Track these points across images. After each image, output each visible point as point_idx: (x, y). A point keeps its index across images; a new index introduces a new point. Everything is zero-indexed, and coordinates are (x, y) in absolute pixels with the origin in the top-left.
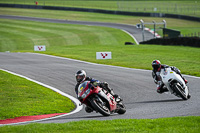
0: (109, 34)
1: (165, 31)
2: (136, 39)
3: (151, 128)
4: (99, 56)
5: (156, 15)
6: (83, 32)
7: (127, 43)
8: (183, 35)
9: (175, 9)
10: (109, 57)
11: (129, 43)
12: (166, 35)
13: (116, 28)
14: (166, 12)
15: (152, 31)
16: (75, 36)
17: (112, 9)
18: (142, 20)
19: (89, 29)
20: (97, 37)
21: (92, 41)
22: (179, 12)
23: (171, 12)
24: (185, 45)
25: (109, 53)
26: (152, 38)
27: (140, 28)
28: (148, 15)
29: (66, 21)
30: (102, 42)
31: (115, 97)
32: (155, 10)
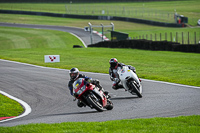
0: (58, 37)
1: (113, 34)
2: (84, 42)
3: (100, 131)
4: (47, 59)
5: (104, 18)
6: (31, 35)
7: (75, 47)
8: (131, 37)
9: (123, 12)
10: (57, 60)
11: (78, 46)
12: (115, 38)
13: (64, 31)
14: (113, 14)
15: (100, 34)
16: (23, 39)
17: (61, 13)
18: (90, 23)
19: (37, 32)
20: (45, 41)
21: (40, 44)
22: (126, 15)
23: (119, 15)
24: (133, 48)
25: (57, 56)
26: (100, 40)
27: (88, 31)
28: (96, 18)
29: (14, 25)
30: (50, 45)
31: (106, 93)
32: (103, 13)
